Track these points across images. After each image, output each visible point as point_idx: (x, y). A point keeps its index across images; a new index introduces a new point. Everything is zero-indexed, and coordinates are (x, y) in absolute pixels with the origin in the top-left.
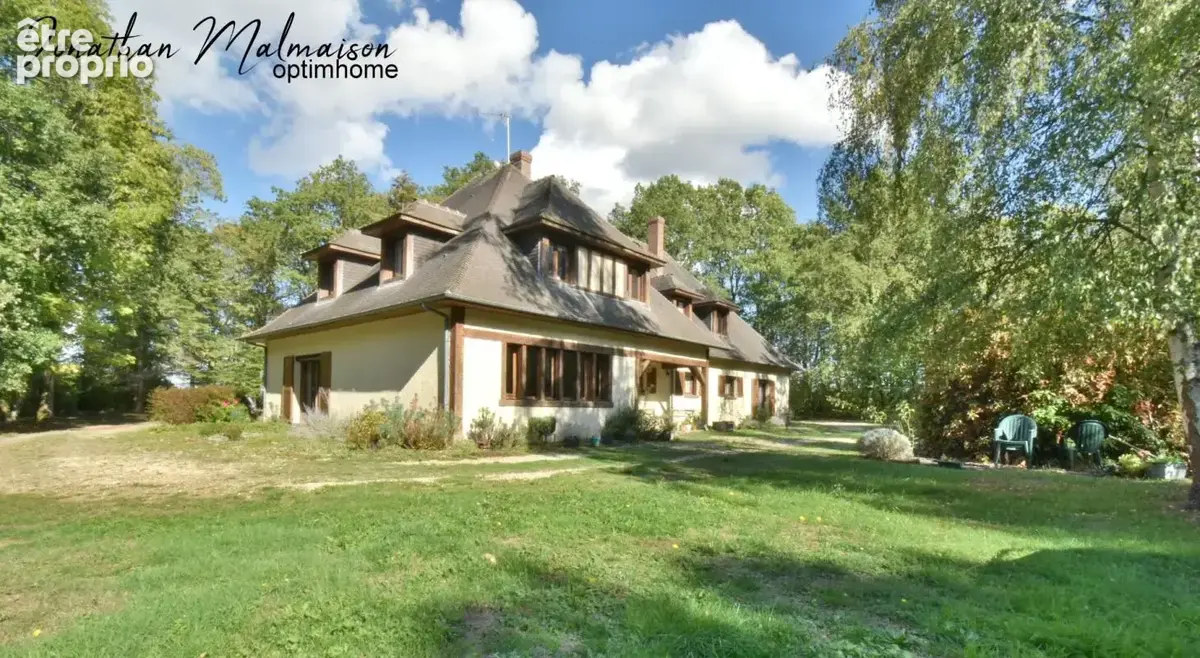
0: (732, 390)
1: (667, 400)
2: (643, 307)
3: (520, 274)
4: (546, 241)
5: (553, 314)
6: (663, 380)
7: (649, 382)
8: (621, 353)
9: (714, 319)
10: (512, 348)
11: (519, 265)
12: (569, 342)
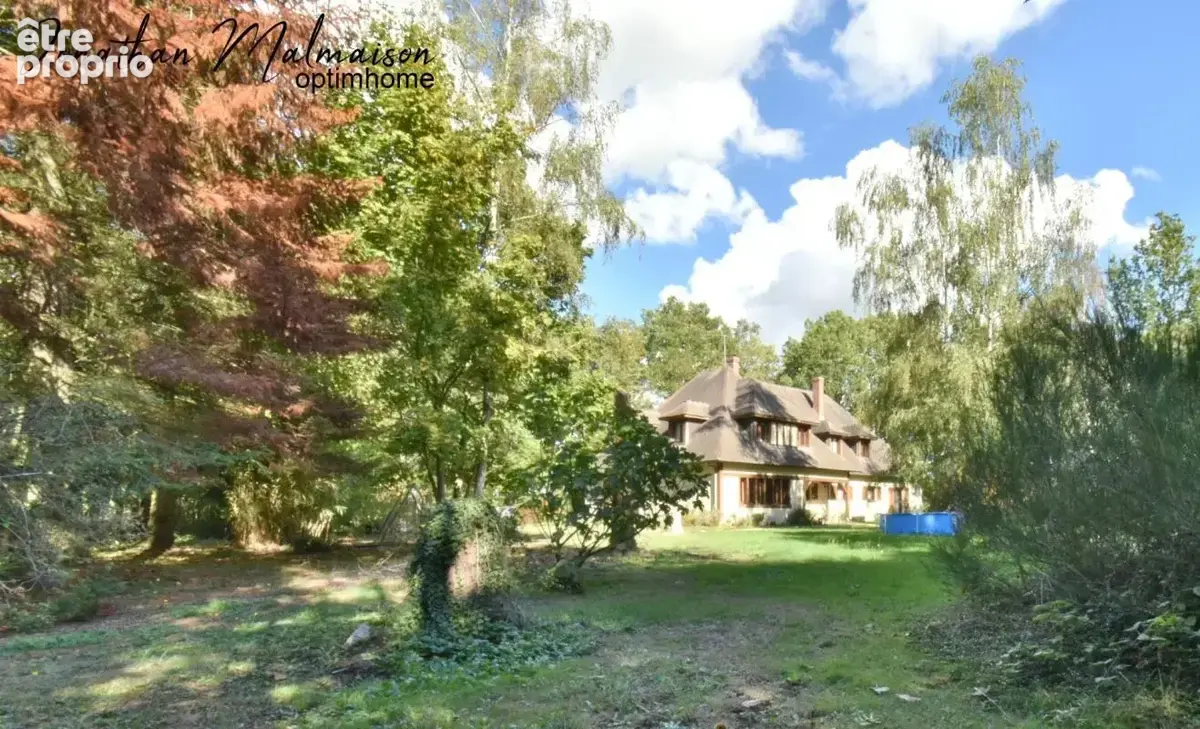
0: (873, 497)
1: (826, 503)
2: (806, 450)
3: (744, 442)
4: (755, 423)
5: (762, 462)
6: (821, 492)
7: (812, 492)
8: (797, 479)
9: (859, 446)
10: (743, 480)
11: (742, 436)
12: (770, 474)
